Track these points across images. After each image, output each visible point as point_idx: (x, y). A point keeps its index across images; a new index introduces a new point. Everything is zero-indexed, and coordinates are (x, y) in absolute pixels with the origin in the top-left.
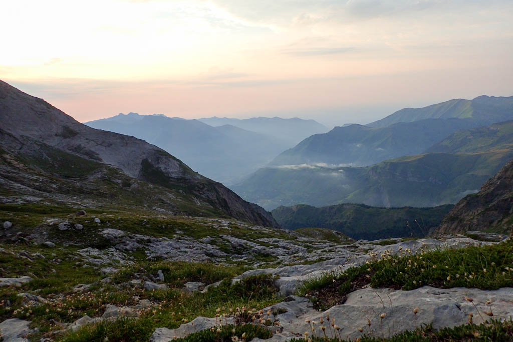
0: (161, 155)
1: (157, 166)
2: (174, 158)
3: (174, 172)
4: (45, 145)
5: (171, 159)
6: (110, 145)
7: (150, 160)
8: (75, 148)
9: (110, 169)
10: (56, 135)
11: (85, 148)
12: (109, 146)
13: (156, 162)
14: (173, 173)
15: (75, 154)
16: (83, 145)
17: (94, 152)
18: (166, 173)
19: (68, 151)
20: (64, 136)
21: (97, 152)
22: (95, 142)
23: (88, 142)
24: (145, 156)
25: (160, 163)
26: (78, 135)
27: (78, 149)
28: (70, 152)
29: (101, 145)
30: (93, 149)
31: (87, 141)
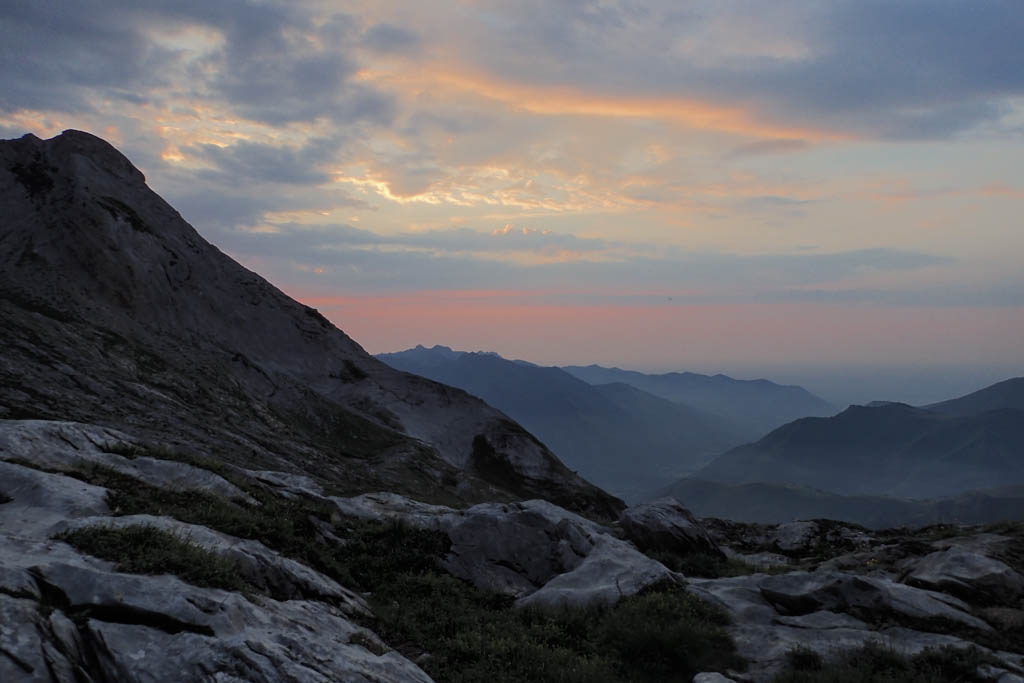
0: (510, 430)
1: (501, 451)
2: (535, 440)
3: (531, 466)
4: (312, 392)
5: (528, 440)
6: (420, 403)
7: (489, 439)
8: (361, 403)
9: (421, 449)
10: (331, 376)
11: (377, 403)
12: (417, 404)
13: (500, 445)
14: (529, 468)
15: (359, 413)
16: (373, 399)
17: (391, 414)
18: (517, 467)
19: (348, 408)
20: (345, 379)
21: (397, 413)
22: (395, 394)
23: (383, 394)
24: (480, 431)
25: (508, 445)
26: (368, 379)
27: (364, 404)
28: (351, 409)
29: (404, 400)
30: (389, 408)
31: (382, 391)
